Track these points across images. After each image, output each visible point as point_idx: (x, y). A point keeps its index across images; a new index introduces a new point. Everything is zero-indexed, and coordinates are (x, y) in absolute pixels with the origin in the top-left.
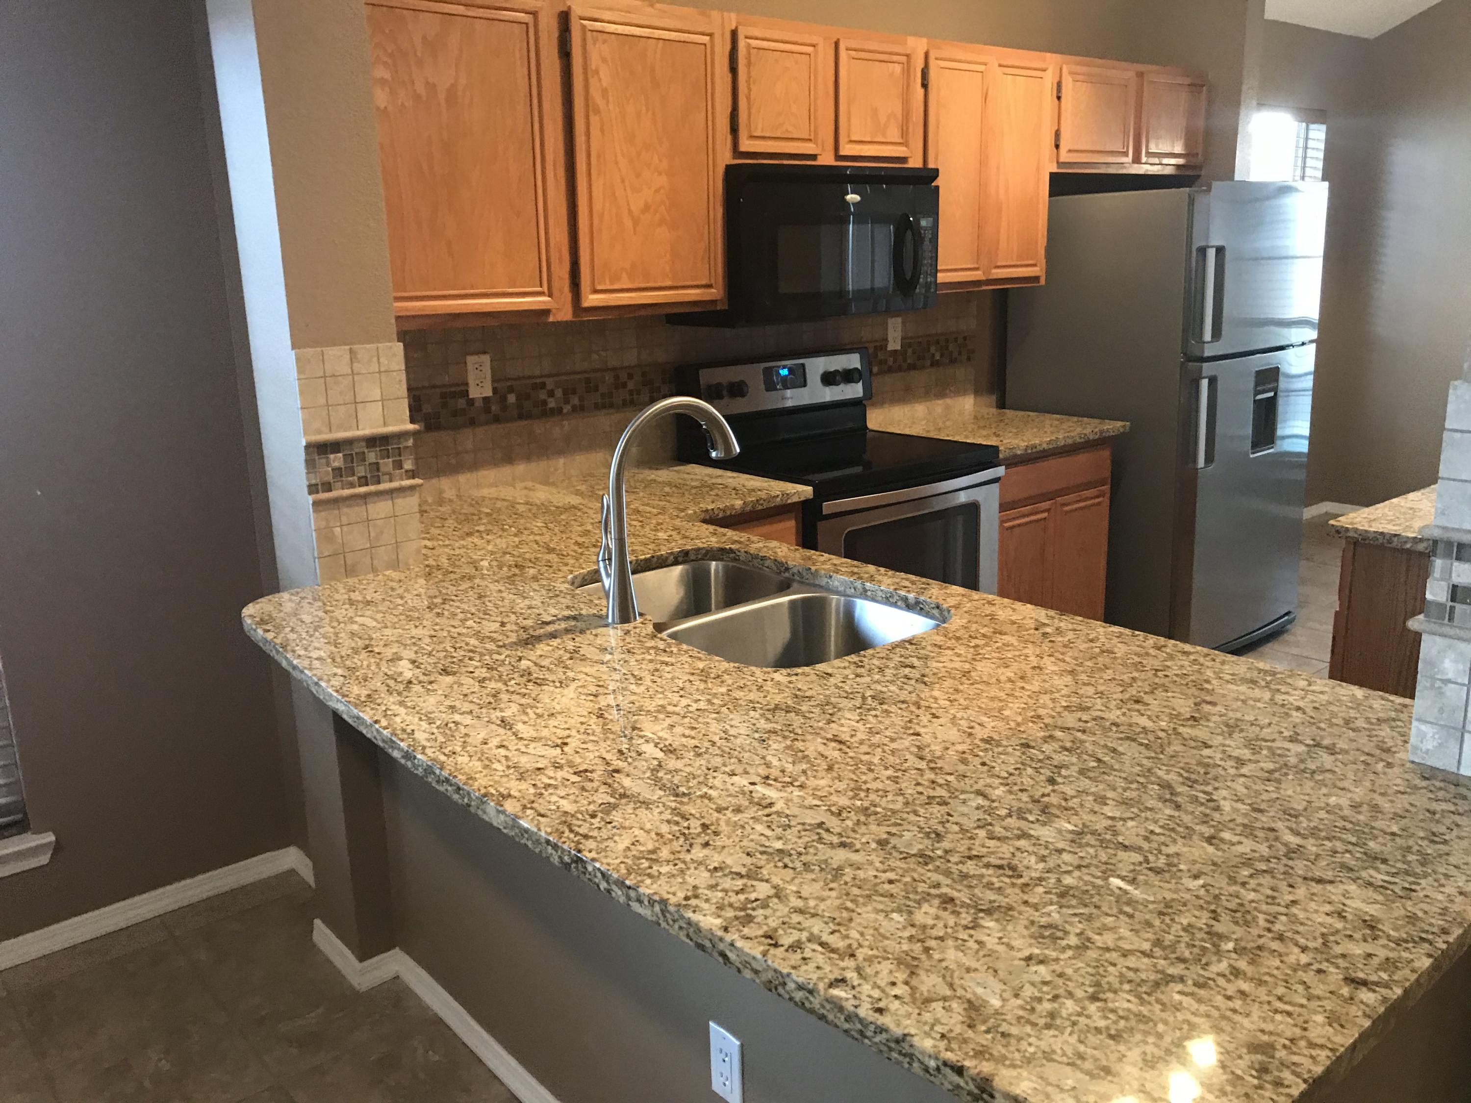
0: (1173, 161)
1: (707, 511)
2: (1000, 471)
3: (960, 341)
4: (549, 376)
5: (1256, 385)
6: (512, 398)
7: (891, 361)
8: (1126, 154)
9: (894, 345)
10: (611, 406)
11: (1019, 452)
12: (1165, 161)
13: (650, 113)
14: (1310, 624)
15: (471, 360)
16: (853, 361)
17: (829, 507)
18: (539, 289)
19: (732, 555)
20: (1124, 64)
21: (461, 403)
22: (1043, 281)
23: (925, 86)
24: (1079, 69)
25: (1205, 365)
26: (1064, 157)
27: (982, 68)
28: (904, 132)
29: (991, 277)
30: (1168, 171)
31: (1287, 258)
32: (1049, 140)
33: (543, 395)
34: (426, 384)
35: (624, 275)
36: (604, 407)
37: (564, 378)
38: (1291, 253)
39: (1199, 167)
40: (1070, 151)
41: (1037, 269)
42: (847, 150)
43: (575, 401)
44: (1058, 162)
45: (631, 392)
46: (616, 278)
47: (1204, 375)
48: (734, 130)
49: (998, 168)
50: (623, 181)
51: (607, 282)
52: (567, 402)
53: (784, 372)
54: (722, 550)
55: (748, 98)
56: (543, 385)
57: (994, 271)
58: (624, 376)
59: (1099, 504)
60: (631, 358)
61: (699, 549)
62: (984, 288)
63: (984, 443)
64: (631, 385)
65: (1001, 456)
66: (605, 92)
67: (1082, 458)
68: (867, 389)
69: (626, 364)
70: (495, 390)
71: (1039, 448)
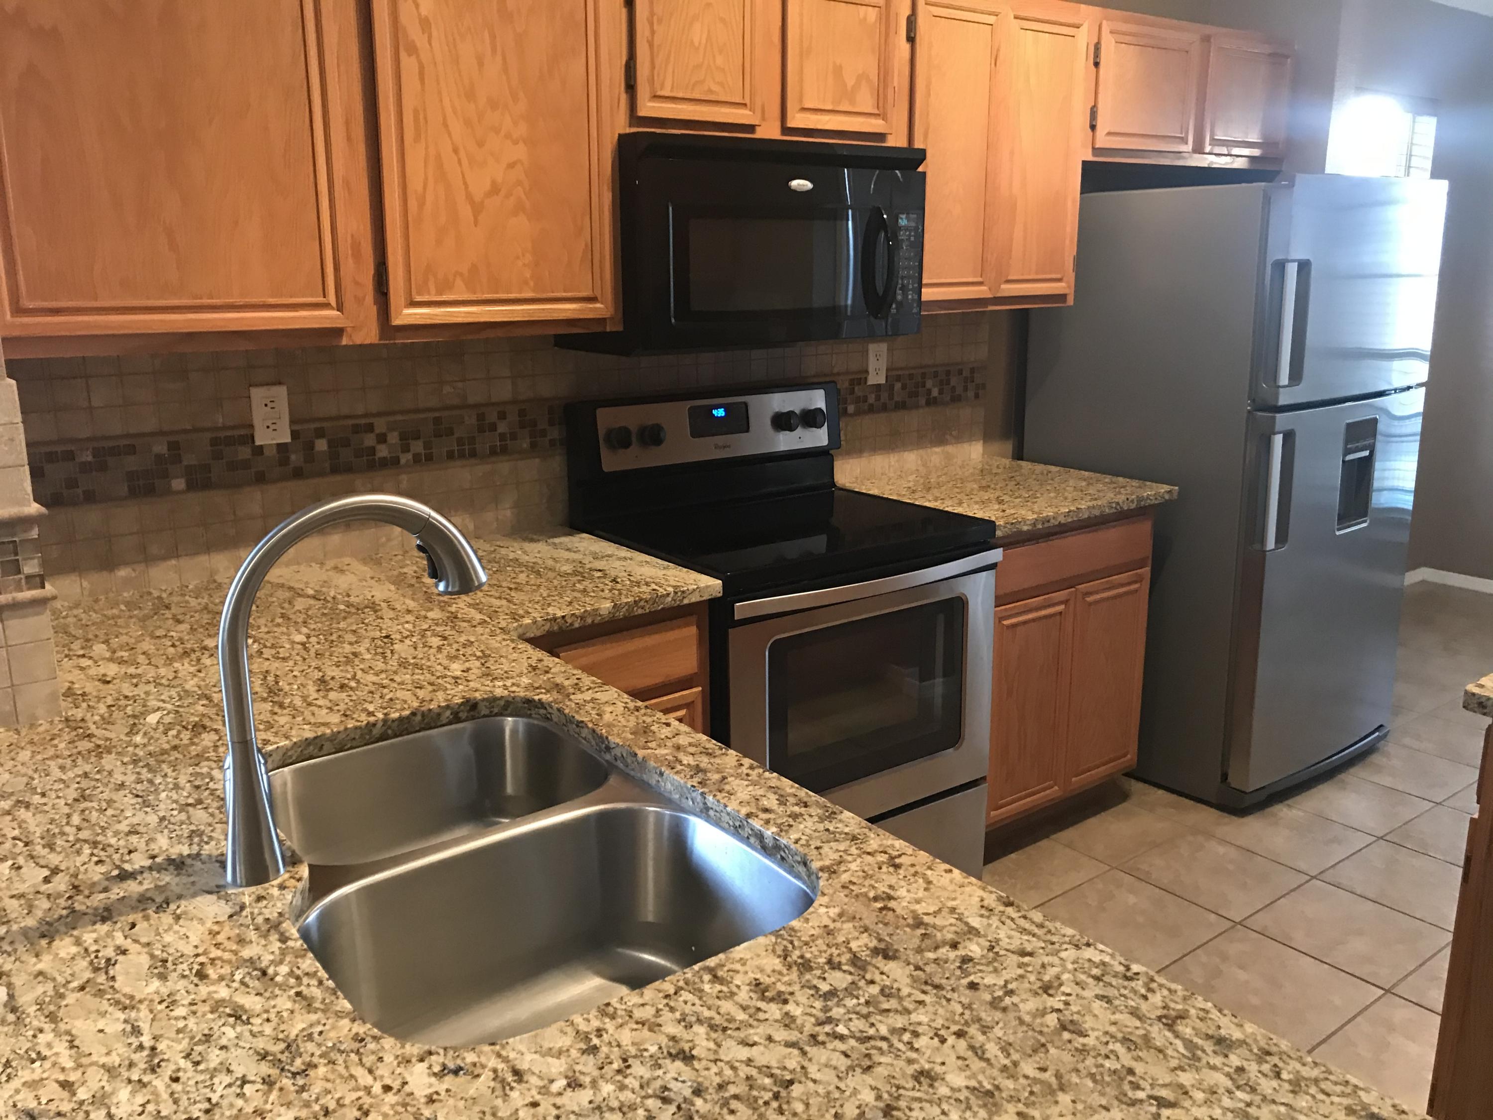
0: (1246, 152)
1: (555, 619)
2: (995, 555)
3: (966, 373)
4: (379, 414)
5: (1347, 441)
6: (321, 445)
7: (872, 399)
8: (1184, 141)
9: (877, 376)
10: (473, 454)
11: (1025, 528)
12: (1236, 151)
13: (499, 58)
14: (1407, 741)
15: (258, 394)
16: (818, 400)
17: (743, 608)
18: (321, 300)
19: (542, 711)
20: (1184, 23)
21: (244, 452)
22: (1070, 301)
23: (911, 39)
24: (1124, 27)
25: (1279, 416)
26: (1102, 141)
27: (991, 19)
28: (880, 97)
29: (999, 295)
30: (1240, 164)
31: (1391, 276)
32: (1081, 120)
33: (369, 440)
34: (189, 427)
35: (459, 282)
36: (462, 456)
37: (399, 417)
38: (1395, 271)
39: (1278, 160)
40: (1109, 134)
41: (1063, 284)
42: (797, 120)
43: (418, 447)
44: (1094, 148)
45: (502, 437)
46: (446, 285)
47: (1277, 429)
48: (631, 87)
49: (1012, 153)
50: (456, 151)
51: (433, 290)
52: (406, 449)
53: (720, 413)
54: (529, 701)
55: (651, 45)
56: (370, 428)
57: (1003, 286)
58: (492, 416)
59: (1136, 591)
60: (503, 391)
61: (495, 699)
62: (991, 308)
63: (979, 515)
64: (502, 428)
65: (999, 533)
66: (425, 24)
67: (1112, 535)
68: (833, 435)
69: (494, 400)
70: (295, 435)
71: (1053, 522)
